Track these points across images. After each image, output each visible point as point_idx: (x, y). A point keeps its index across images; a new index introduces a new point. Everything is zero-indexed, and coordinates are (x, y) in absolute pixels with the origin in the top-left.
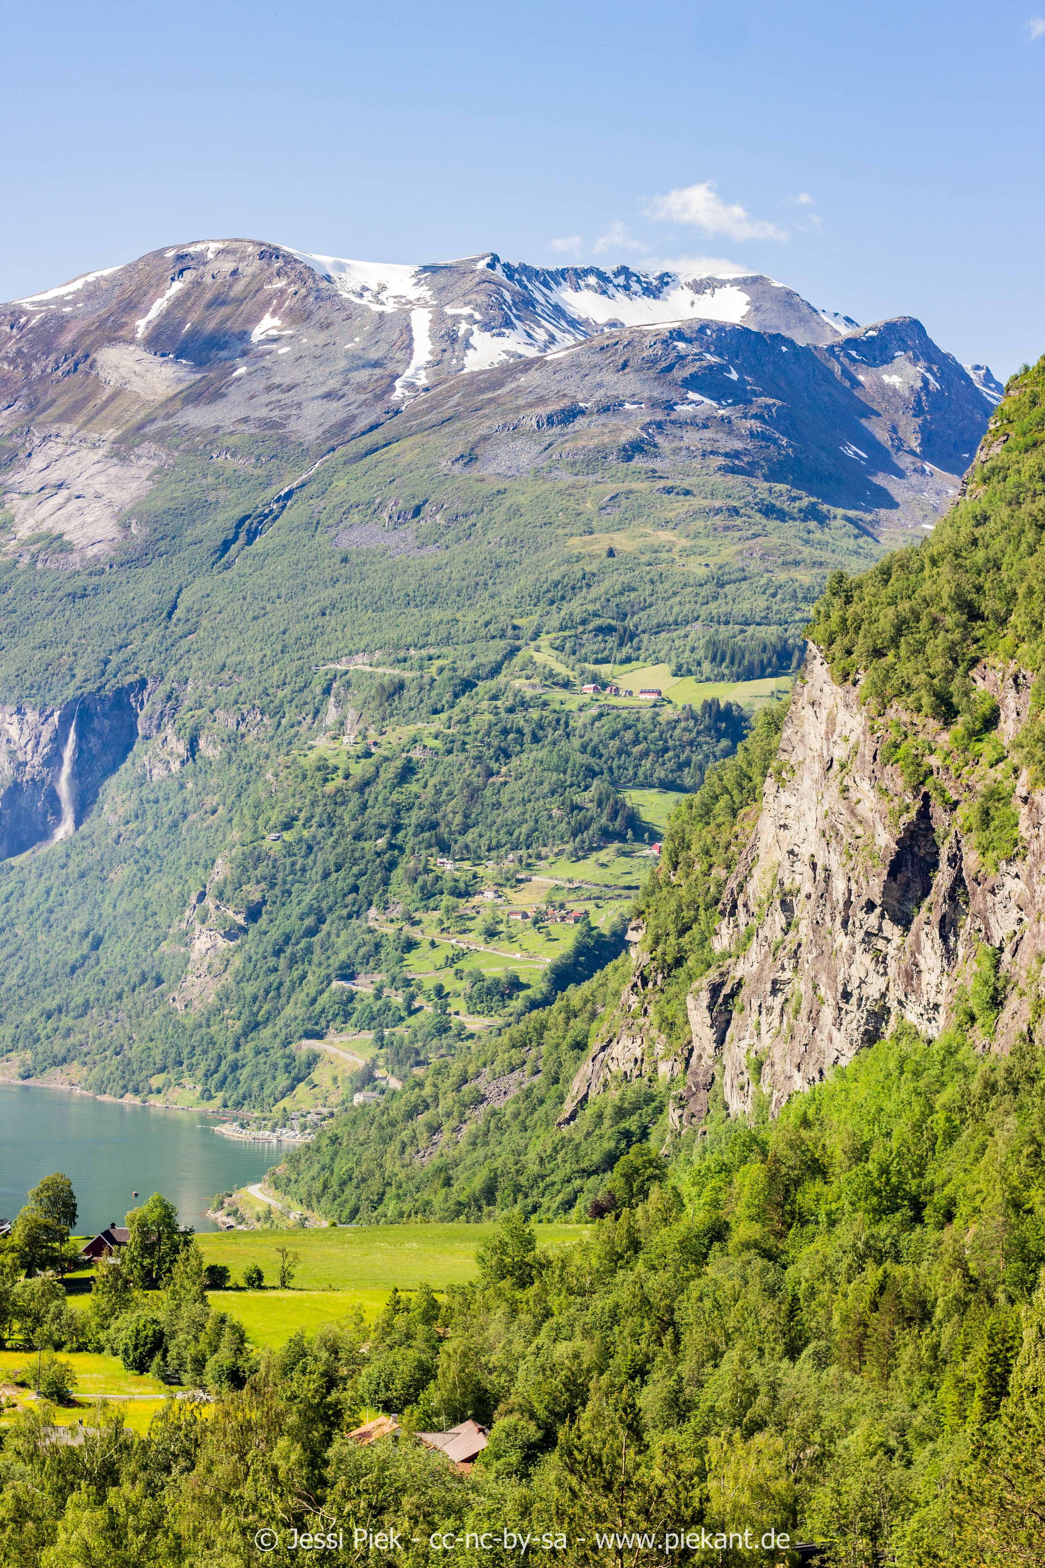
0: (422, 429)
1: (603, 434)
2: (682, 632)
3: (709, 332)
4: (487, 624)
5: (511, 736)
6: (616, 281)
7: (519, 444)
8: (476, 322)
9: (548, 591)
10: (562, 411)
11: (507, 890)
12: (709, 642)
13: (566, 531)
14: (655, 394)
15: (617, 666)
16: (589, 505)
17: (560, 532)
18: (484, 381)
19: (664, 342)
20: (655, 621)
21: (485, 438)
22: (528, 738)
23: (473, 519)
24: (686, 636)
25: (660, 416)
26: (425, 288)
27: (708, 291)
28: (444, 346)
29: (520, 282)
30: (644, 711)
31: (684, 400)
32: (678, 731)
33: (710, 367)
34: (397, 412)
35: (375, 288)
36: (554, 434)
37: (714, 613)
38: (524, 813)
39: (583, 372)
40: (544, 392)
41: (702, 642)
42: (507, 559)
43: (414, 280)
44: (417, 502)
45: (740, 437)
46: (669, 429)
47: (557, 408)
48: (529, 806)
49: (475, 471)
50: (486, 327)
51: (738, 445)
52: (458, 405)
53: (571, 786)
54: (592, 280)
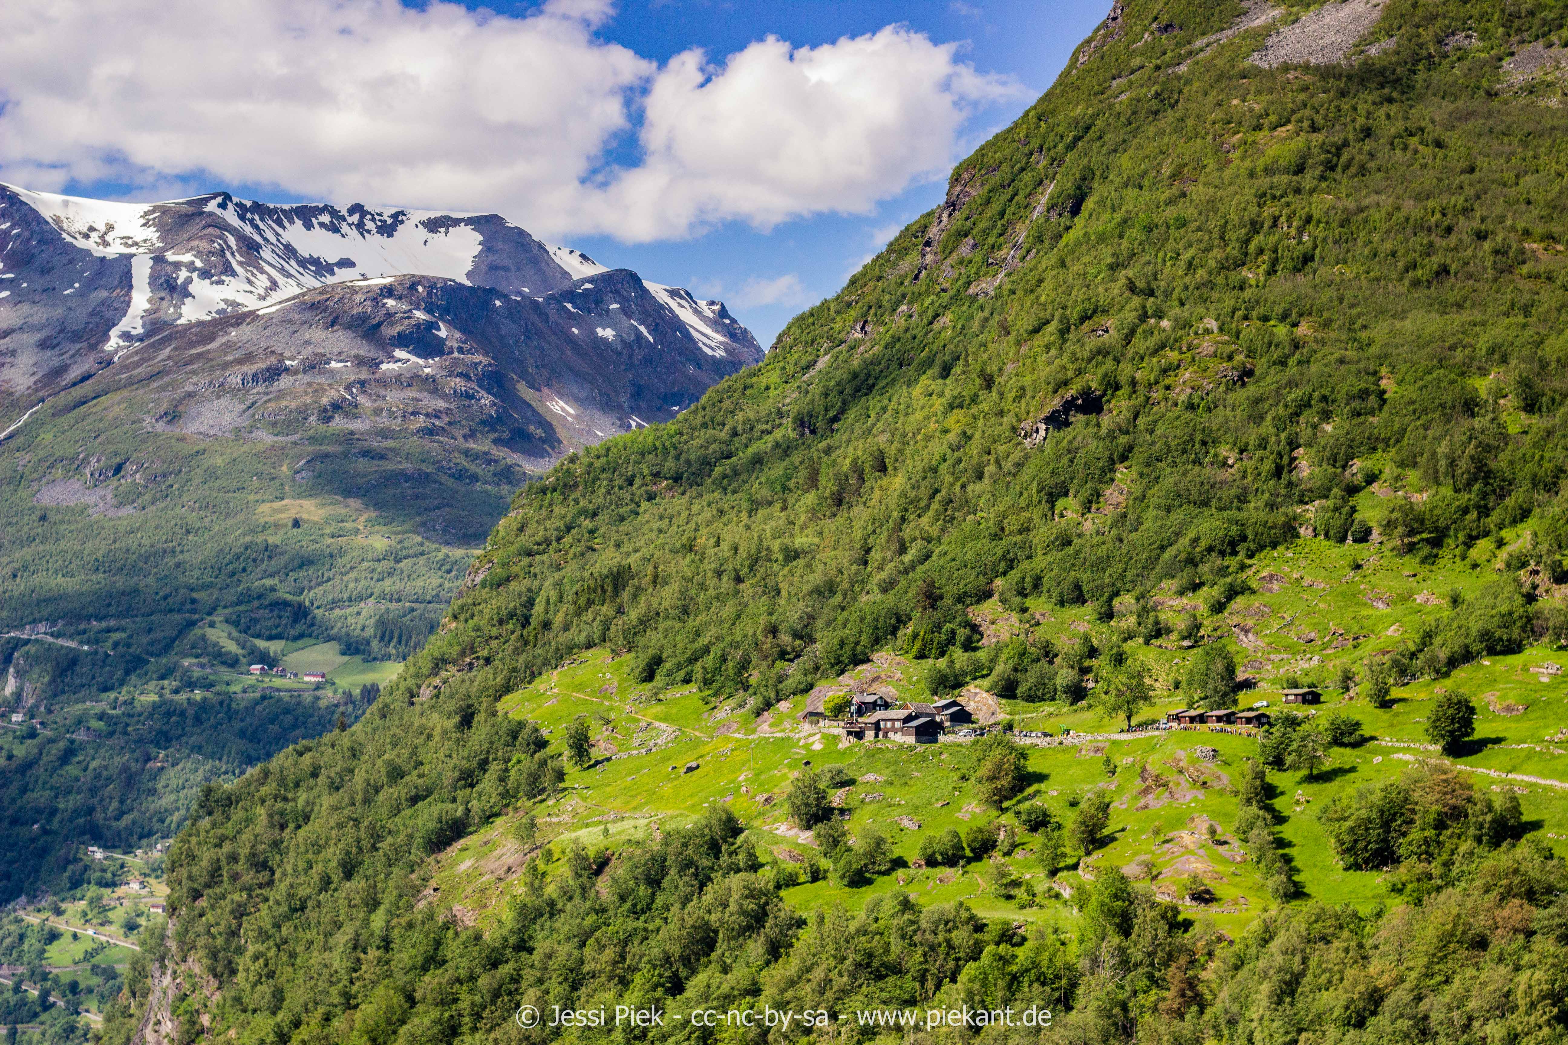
0: (131, 383)
1: (306, 393)
2: (355, 610)
3: (420, 289)
4: (165, 598)
5: (174, 719)
6: (350, 220)
7: (223, 403)
8: (196, 269)
9: (231, 563)
10: (268, 369)
11: (152, 881)
12: (378, 621)
13: (258, 497)
14: (362, 352)
15: (290, 643)
16: (284, 468)
17: (252, 497)
18: (196, 334)
19: (374, 299)
20: (330, 598)
21: (190, 395)
22: (189, 721)
23: (170, 480)
24: (359, 614)
25: (364, 375)
26: (153, 229)
27: (442, 230)
28: (162, 294)
29: (252, 222)
30: (306, 694)
31: (391, 358)
32: (336, 716)
33: (418, 325)
34: (109, 363)
35: (102, 228)
36: (259, 393)
37: (388, 590)
38: (177, 801)
39: (292, 329)
40: (253, 349)
41: (373, 620)
42: (198, 525)
43: (143, 221)
44: (118, 460)
45: (444, 396)
46: (373, 389)
47: (263, 366)
48: (182, 795)
49: (176, 430)
50: (205, 274)
51: (441, 404)
52: (169, 358)
53: (226, 772)
54: (326, 218)
